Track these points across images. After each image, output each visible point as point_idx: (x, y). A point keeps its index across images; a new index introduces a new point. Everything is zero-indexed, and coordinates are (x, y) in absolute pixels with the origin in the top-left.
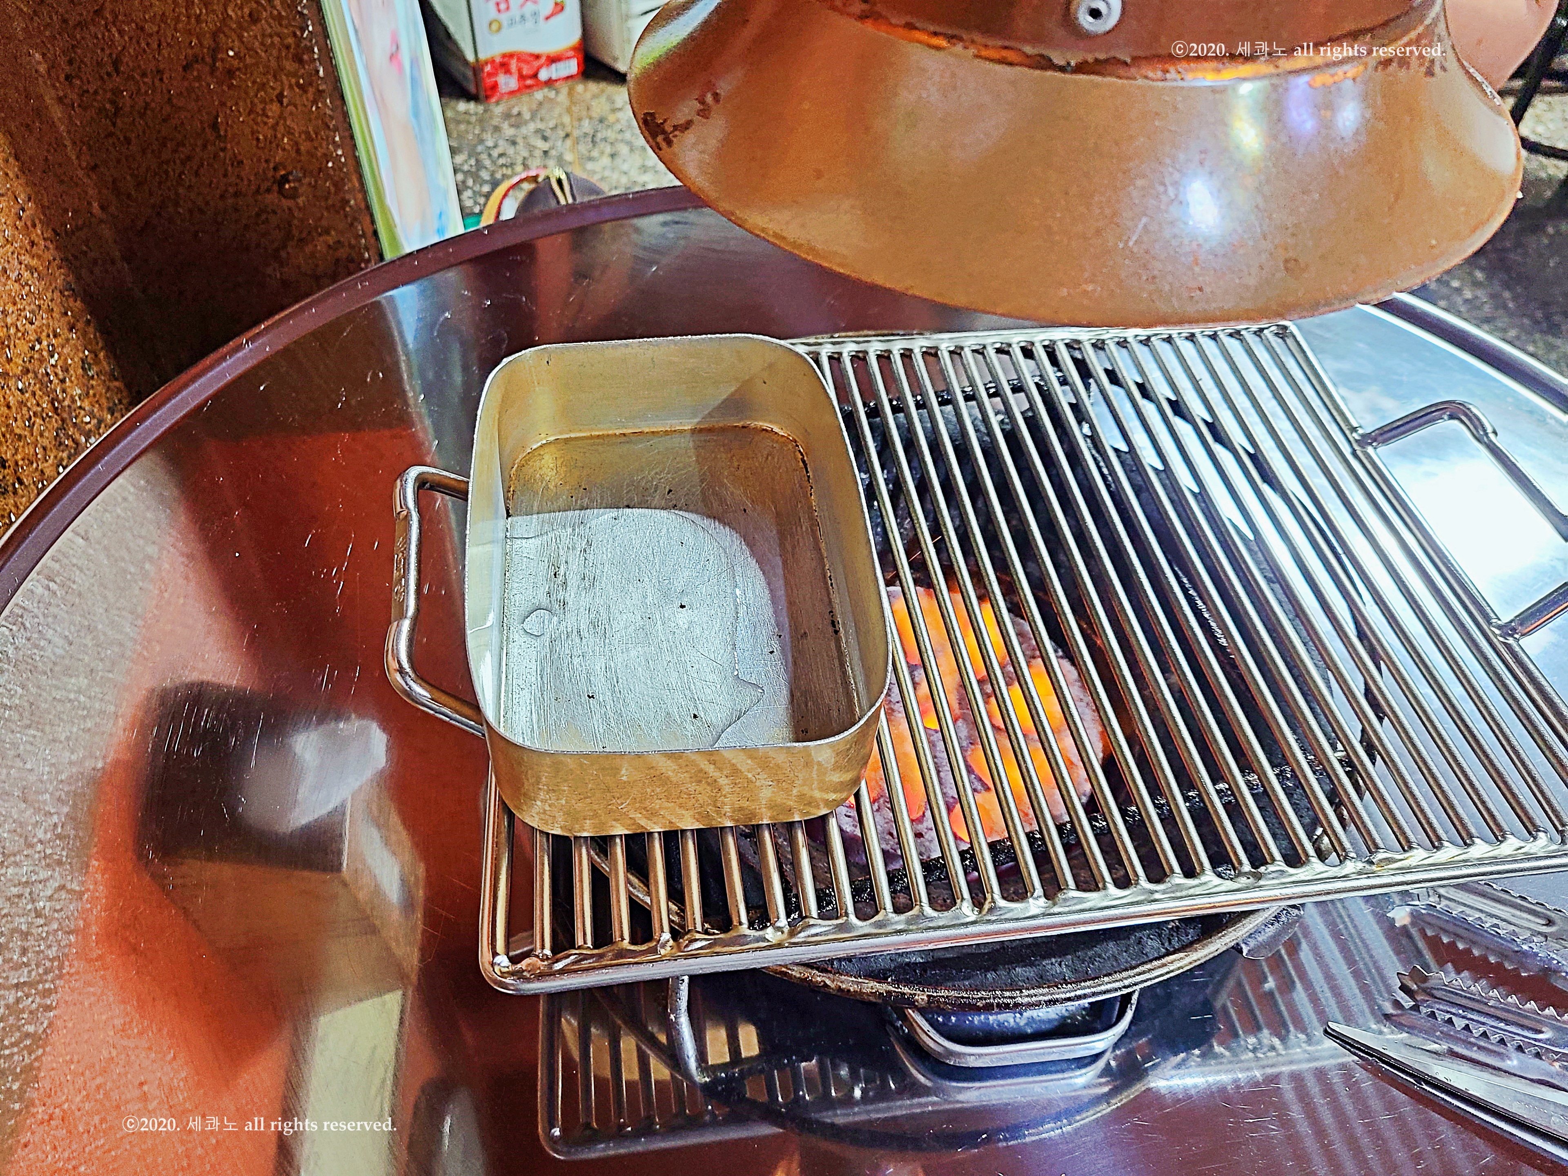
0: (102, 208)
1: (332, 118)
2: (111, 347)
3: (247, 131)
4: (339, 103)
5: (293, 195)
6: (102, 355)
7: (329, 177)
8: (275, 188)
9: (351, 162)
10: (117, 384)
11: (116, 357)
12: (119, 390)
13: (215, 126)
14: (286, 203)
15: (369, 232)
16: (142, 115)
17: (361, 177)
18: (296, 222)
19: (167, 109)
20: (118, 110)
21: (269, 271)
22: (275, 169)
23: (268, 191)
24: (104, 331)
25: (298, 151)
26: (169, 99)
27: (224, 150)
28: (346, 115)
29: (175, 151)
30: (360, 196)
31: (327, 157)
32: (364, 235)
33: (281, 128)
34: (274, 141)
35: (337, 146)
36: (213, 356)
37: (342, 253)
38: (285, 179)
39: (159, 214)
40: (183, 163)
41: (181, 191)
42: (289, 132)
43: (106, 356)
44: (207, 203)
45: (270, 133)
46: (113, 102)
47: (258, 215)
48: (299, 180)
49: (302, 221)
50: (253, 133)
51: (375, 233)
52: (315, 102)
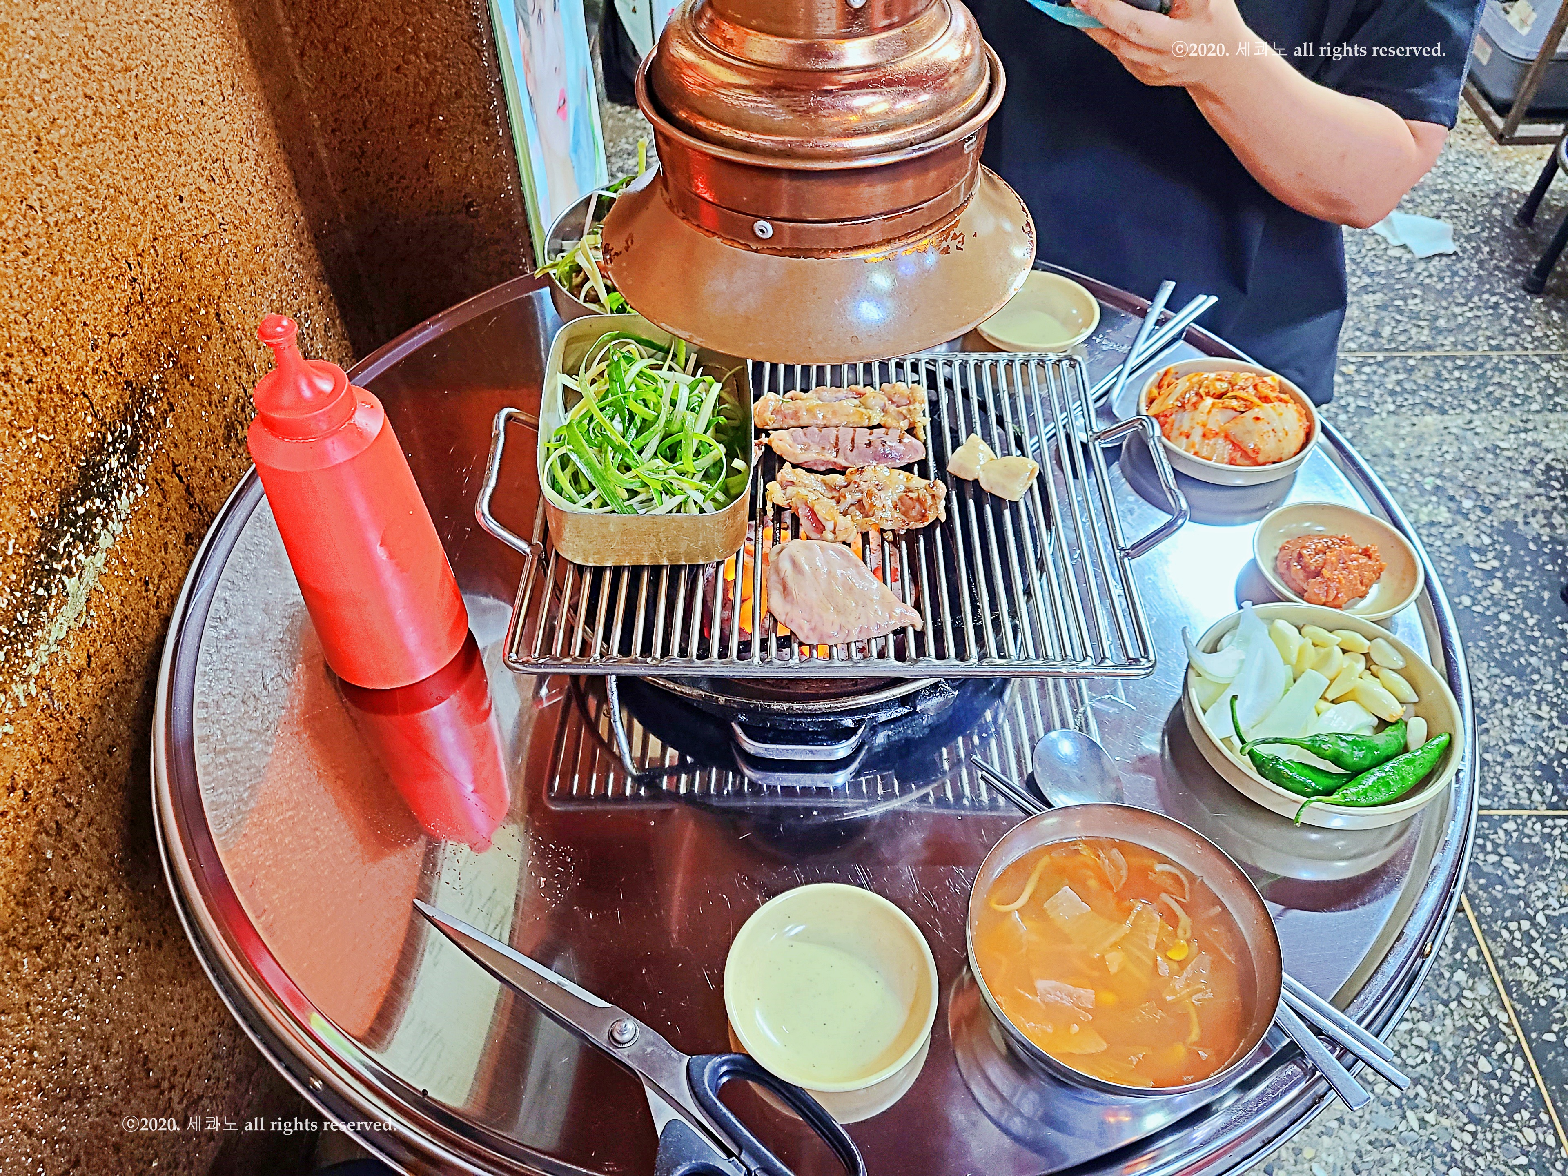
0: (346, 218)
1: (506, 164)
2: (343, 316)
3: (448, 171)
4: (511, 154)
5: (476, 215)
6: (337, 322)
7: (501, 204)
8: (464, 210)
9: (517, 194)
10: (346, 342)
11: (347, 323)
12: (346, 347)
13: (426, 166)
14: (471, 221)
15: (527, 244)
16: (379, 157)
17: (523, 204)
18: (475, 234)
19: (396, 154)
20: (363, 153)
21: (455, 267)
22: (465, 197)
23: (459, 212)
24: (341, 306)
25: (481, 186)
26: (398, 147)
27: (431, 182)
28: (516, 162)
29: (398, 182)
30: (521, 218)
31: (501, 190)
32: (523, 246)
33: (471, 169)
34: (465, 178)
35: (508, 183)
36: (408, 333)
37: (507, 258)
38: (471, 205)
39: (384, 225)
40: (403, 191)
41: (400, 209)
42: (476, 173)
43: (340, 323)
44: (417, 219)
45: (463, 172)
46: (360, 147)
47: (450, 228)
48: (479, 205)
49: (480, 233)
50: (452, 171)
51: (531, 244)
52: (495, 152)
